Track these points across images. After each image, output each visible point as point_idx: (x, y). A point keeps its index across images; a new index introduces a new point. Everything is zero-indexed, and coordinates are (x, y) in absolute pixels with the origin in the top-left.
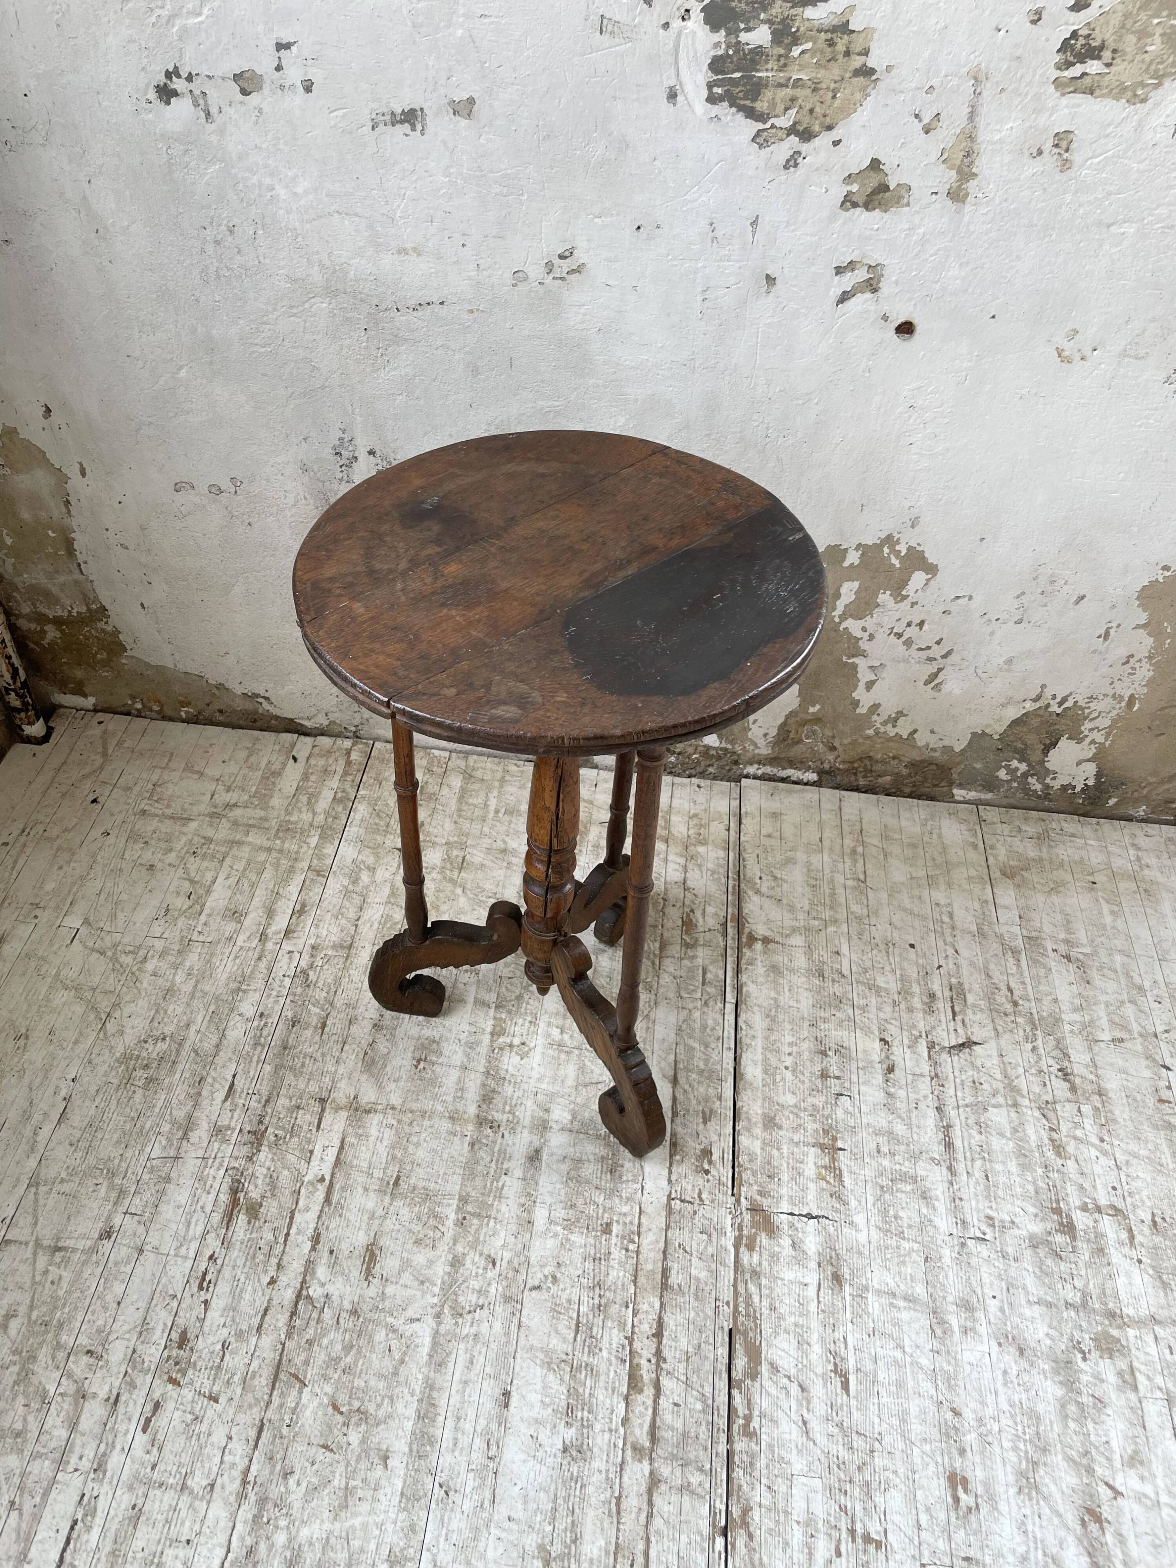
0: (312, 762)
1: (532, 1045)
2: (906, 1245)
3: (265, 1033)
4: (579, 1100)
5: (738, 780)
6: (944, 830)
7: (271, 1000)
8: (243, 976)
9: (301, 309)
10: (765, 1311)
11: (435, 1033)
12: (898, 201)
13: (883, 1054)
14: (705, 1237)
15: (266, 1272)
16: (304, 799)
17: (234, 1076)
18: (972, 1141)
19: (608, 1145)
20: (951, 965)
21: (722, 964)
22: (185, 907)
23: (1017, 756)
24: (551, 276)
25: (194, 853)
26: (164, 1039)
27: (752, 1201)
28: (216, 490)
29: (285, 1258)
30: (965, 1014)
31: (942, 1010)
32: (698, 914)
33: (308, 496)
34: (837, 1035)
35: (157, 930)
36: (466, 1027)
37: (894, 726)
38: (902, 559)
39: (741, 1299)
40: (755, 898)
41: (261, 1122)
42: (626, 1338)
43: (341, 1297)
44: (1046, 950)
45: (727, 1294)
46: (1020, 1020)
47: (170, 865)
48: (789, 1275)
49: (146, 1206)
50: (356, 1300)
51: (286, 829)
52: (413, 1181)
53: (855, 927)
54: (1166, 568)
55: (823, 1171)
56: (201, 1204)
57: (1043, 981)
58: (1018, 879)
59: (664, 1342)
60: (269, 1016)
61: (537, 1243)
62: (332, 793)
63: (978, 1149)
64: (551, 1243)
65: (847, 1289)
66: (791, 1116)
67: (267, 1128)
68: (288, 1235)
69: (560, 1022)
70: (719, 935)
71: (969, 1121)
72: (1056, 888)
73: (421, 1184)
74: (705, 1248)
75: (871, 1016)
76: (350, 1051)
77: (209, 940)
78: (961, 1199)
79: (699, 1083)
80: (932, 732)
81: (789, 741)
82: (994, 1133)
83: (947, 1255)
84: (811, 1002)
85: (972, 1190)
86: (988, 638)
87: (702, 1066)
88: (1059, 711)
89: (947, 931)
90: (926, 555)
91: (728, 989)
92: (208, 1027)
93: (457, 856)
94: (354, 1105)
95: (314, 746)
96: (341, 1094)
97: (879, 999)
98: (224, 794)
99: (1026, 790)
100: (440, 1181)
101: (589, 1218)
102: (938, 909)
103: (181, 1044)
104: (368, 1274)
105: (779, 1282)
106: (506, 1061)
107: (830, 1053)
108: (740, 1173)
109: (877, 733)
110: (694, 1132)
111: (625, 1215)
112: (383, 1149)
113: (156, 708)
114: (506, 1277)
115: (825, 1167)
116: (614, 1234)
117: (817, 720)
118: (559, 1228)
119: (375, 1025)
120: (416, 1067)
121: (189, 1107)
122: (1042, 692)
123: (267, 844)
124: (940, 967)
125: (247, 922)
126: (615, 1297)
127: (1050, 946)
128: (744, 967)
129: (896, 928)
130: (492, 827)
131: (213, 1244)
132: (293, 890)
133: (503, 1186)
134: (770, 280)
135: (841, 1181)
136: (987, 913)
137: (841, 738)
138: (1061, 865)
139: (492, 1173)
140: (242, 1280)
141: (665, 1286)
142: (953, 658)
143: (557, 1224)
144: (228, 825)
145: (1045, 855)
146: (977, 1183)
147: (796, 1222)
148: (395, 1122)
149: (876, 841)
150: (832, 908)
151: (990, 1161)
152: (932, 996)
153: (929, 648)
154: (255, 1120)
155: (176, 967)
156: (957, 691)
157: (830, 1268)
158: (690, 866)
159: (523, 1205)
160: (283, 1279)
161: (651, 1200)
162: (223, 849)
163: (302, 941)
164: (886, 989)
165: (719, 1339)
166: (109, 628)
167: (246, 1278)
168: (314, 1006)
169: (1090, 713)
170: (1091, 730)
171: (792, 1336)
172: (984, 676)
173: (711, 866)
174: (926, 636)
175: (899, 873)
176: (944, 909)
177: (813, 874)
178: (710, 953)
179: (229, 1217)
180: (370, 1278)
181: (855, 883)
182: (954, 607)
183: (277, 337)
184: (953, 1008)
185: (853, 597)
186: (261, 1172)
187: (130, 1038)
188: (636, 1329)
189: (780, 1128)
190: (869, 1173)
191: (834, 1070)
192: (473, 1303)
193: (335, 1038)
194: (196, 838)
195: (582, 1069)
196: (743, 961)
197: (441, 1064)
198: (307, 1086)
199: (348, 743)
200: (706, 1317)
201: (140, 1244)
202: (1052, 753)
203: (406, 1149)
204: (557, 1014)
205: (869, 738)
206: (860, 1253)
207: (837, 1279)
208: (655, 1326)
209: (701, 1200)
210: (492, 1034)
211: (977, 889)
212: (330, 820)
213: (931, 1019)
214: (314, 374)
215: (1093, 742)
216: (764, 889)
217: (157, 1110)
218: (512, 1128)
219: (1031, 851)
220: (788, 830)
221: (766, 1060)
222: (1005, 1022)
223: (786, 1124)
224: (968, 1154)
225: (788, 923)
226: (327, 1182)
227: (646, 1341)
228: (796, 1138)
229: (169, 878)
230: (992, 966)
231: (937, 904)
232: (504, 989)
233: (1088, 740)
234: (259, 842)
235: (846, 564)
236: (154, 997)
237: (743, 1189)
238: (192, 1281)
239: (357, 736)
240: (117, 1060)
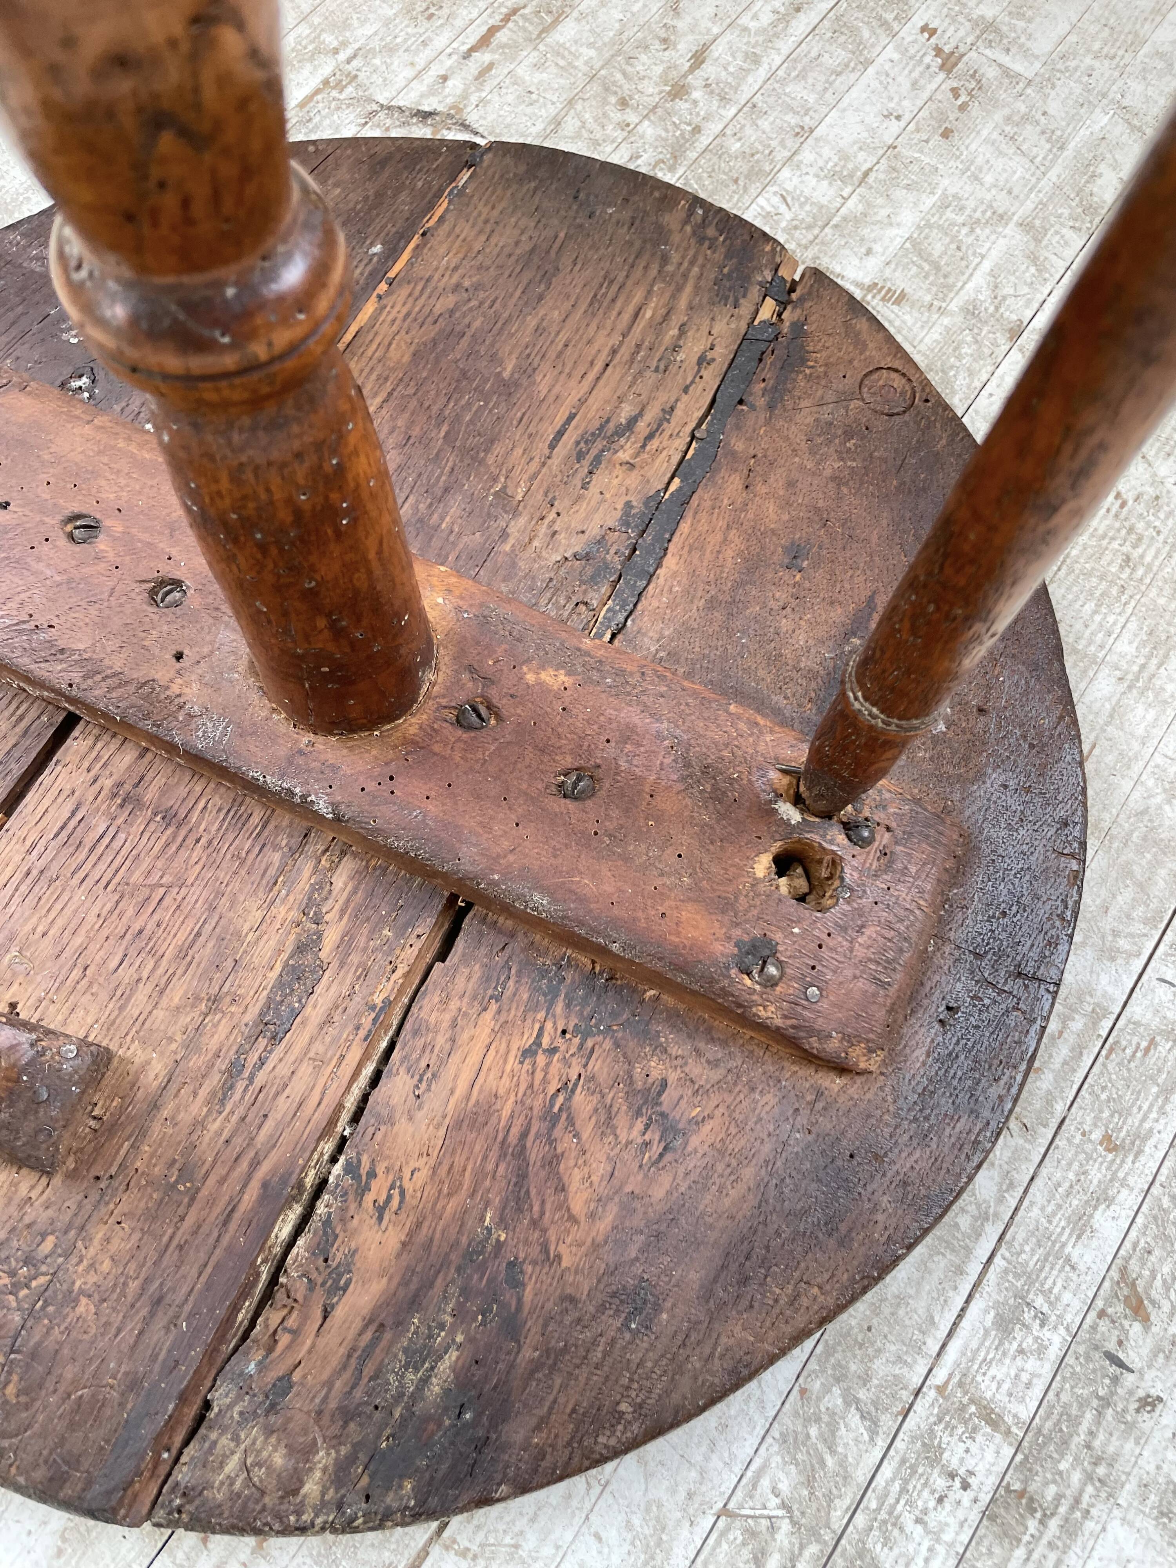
30: (513, 58)
31: (459, 23)
44: (903, 18)
46: (648, 129)
57: (817, 77)
127: (925, 15)
184: (493, 30)
222: (602, 120)
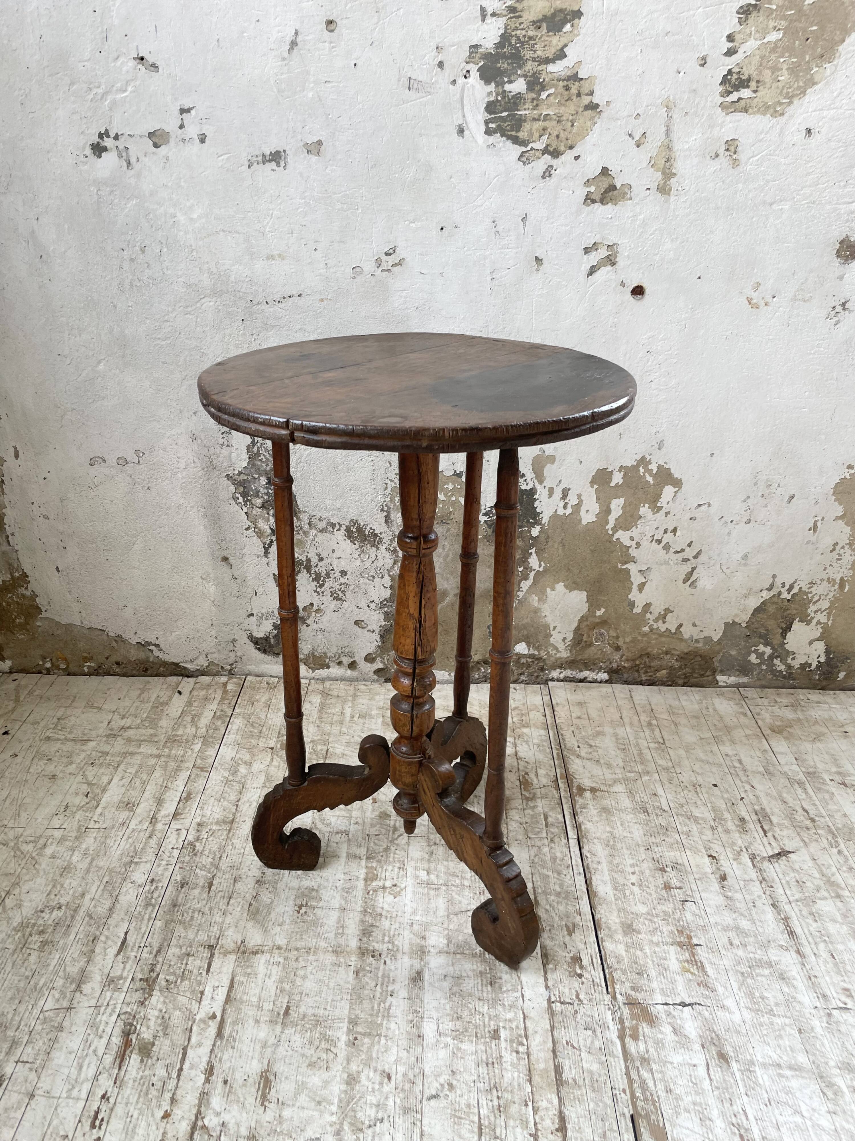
0: (195, 693)
1: (403, 886)
2: (778, 1021)
3: (155, 895)
4: (451, 927)
5: (546, 682)
6: (717, 706)
7: (161, 868)
8: (136, 852)
9: (194, 307)
10: (662, 1094)
11: (313, 883)
12: (623, 196)
13: (714, 867)
14: (589, 1032)
15: (159, 1106)
16: (188, 719)
17: (126, 933)
18: (811, 928)
19: (484, 961)
20: (752, 797)
21: (559, 810)
22: (83, 803)
23: (762, 641)
24: (380, 269)
25: (92, 763)
26: (60, 908)
27: (627, 996)
28: (123, 462)
29: (178, 1092)
30: (775, 832)
31: (754, 829)
32: (532, 775)
33: (197, 460)
34: (670, 855)
35: (56, 822)
36: (342, 876)
37: (664, 622)
38: (655, 476)
39: (636, 1085)
40: (577, 761)
41: (152, 970)
42: (530, 1135)
43: (238, 1125)
44: (824, 780)
45: (622, 1083)
46: (820, 832)
47: (70, 774)
48: (677, 1058)
49: (37, 1054)
50: (253, 1125)
51: (173, 741)
52: (302, 1009)
53: (664, 775)
54: (850, 467)
55: (686, 965)
56: (93, 1048)
57: (830, 802)
58: (785, 734)
59: (569, 1134)
60: (159, 881)
61: (430, 1055)
62: (212, 713)
63: (818, 934)
64: (442, 1053)
65: (734, 1065)
66: (647, 922)
67: (158, 975)
68: (181, 1070)
69: (426, 866)
70: (553, 789)
71: (803, 912)
72: (818, 737)
73: (310, 1012)
74: (592, 1042)
75: (695, 839)
76: (236, 904)
77: (104, 826)
78: (816, 977)
79: (558, 902)
80: (694, 625)
81: (583, 644)
82: (827, 920)
83: (818, 1025)
84: (641, 832)
85: (823, 968)
86: (727, 538)
87: (558, 889)
88: (789, 597)
89: (741, 773)
90: (672, 471)
91: (569, 828)
92: (102, 895)
93: (321, 750)
94: (242, 948)
95: (196, 683)
96: (229, 941)
97: (699, 826)
98: (119, 721)
99: (773, 671)
100: (328, 1008)
101: (476, 1027)
102: (728, 758)
103: (76, 911)
104: (264, 1100)
105: (669, 1066)
106: (381, 900)
107: (668, 869)
108: (611, 973)
109: (652, 630)
110: (562, 943)
111: (510, 1020)
112: (271, 985)
113: (63, 666)
114: (403, 1090)
115: (687, 961)
116: (502, 1038)
117: (604, 622)
118: (448, 1039)
119: (258, 881)
120: (298, 912)
121: (82, 963)
122: (773, 581)
123: (156, 752)
124: (742, 799)
125: (139, 811)
126: (513, 1097)
127: (827, 777)
128: (579, 810)
129: (698, 774)
130: (349, 728)
131: (106, 1083)
132: (180, 784)
133: (390, 1006)
134: (539, 261)
135: (706, 972)
136: (769, 758)
137: (624, 637)
138: (816, 722)
139: (378, 995)
140: (135, 1116)
141: (559, 1082)
142: (702, 558)
143: (446, 1035)
144: (123, 742)
145: (801, 717)
146: (826, 962)
147: (672, 1011)
148: (281, 960)
149: (665, 716)
150: (642, 763)
151: (832, 943)
152: (742, 820)
153: (683, 550)
154: (146, 969)
155: (73, 849)
156: (709, 587)
157: (713, 1048)
158: (519, 742)
159: (411, 1022)
160: (178, 1112)
161: (532, 1005)
162: (118, 759)
163: (189, 821)
164: (702, 819)
165: (623, 1125)
166: (28, 593)
167: (139, 1114)
168: (201, 870)
169: (813, 597)
170: (816, 612)
171: (693, 1114)
172: (728, 571)
173: (536, 741)
174: (679, 541)
175: (690, 736)
176: (733, 758)
177: (621, 741)
178: (548, 803)
179: (121, 1058)
180: (266, 1103)
181: (656, 745)
182: (698, 514)
183: (176, 331)
184: (762, 827)
185: (621, 512)
186: (153, 1014)
187: (27, 910)
188: (539, 1127)
189: (639, 932)
190: (727, 962)
191: (675, 882)
192: (373, 1116)
193: (220, 894)
194: (94, 753)
195: (451, 901)
196: (577, 806)
197: (322, 908)
198: (196, 935)
199: (224, 679)
200: (606, 1106)
201: (31, 1089)
202: (788, 635)
203: (293, 982)
204: (422, 859)
205: (645, 634)
206: (738, 1032)
207: (723, 1057)
208: (557, 1121)
209: (580, 1000)
210: (366, 880)
211: (755, 743)
212: (211, 731)
213: (747, 837)
214: (202, 359)
215: (819, 623)
216: (583, 754)
217: (51, 968)
218: (393, 955)
219: (789, 714)
220: (593, 714)
221: (613, 880)
222: (809, 834)
223: (643, 929)
224: (810, 939)
225: (608, 776)
226: (219, 1018)
227: (550, 1136)
228: (655, 939)
229: (69, 784)
230: (785, 795)
231: (727, 755)
232: (372, 844)
233: (814, 621)
234: (149, 752)
235: (613, 484)
236: (51, 875)
237: (617, 987)
238: (83, 1120)
239: (231, 674)
240: (14, 929)
